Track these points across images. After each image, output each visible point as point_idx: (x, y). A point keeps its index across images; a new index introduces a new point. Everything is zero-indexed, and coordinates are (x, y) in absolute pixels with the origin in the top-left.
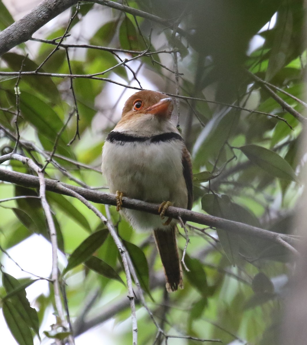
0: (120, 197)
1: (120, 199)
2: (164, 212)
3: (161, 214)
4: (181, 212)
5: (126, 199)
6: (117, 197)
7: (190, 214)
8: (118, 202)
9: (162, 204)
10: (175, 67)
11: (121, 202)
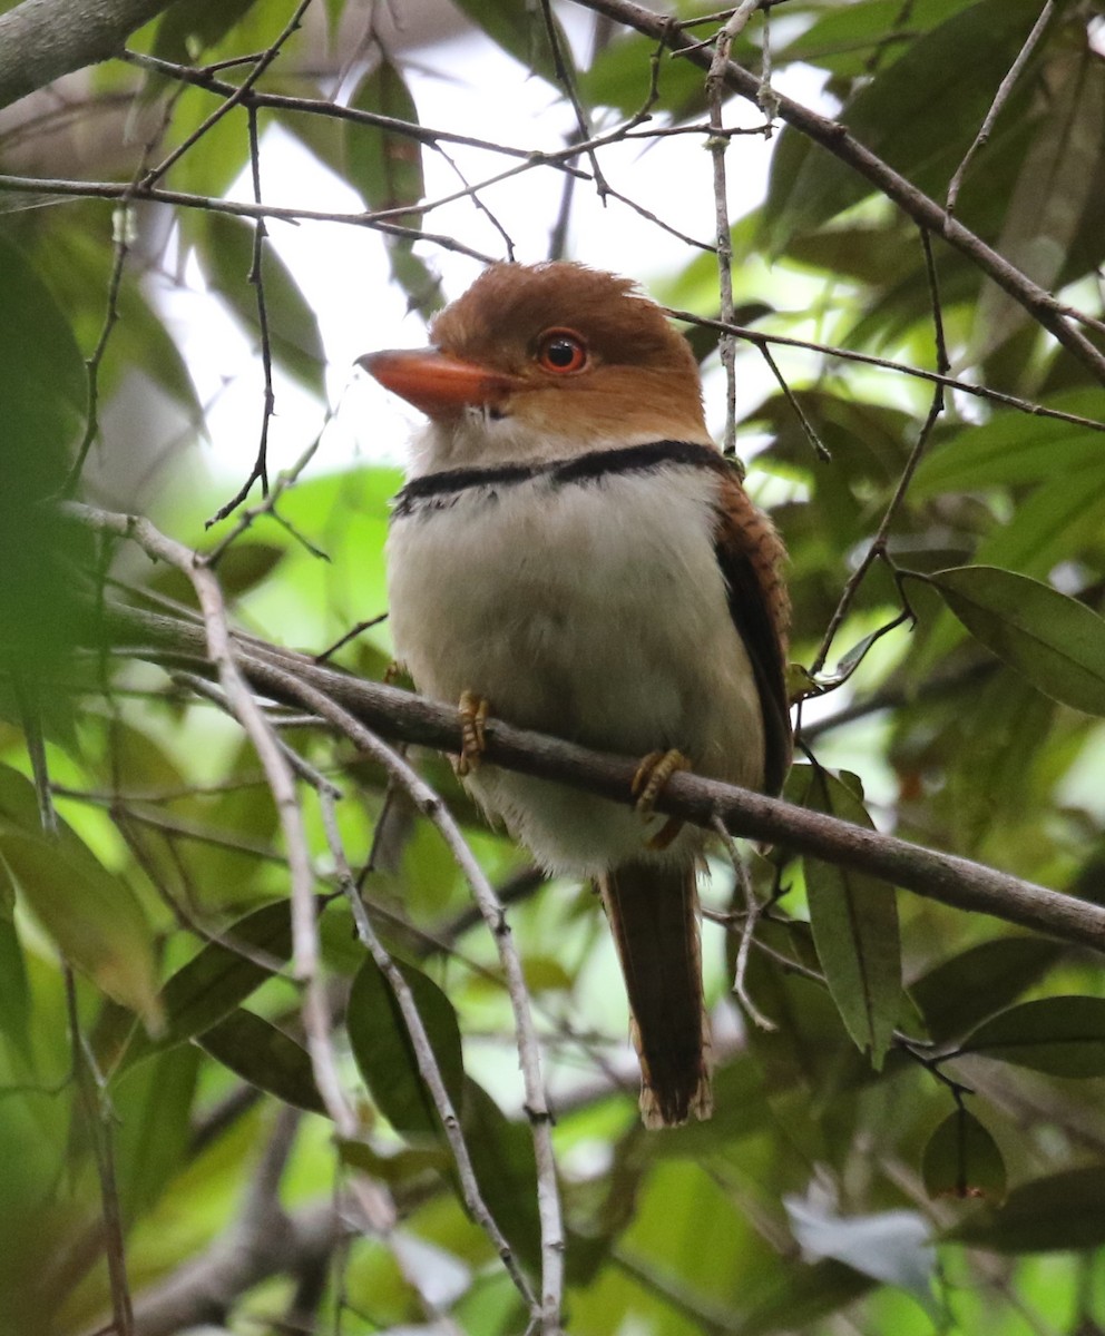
0: (477, 718)
1: (477, 723)
3: (641, 801)
4: (724, 801)
5: (502, 728)
6: (466, 715)
7: (760, 808)
8: (469, 736)
9: (647, 759)
10: (719, 211)
11: (481, 739)
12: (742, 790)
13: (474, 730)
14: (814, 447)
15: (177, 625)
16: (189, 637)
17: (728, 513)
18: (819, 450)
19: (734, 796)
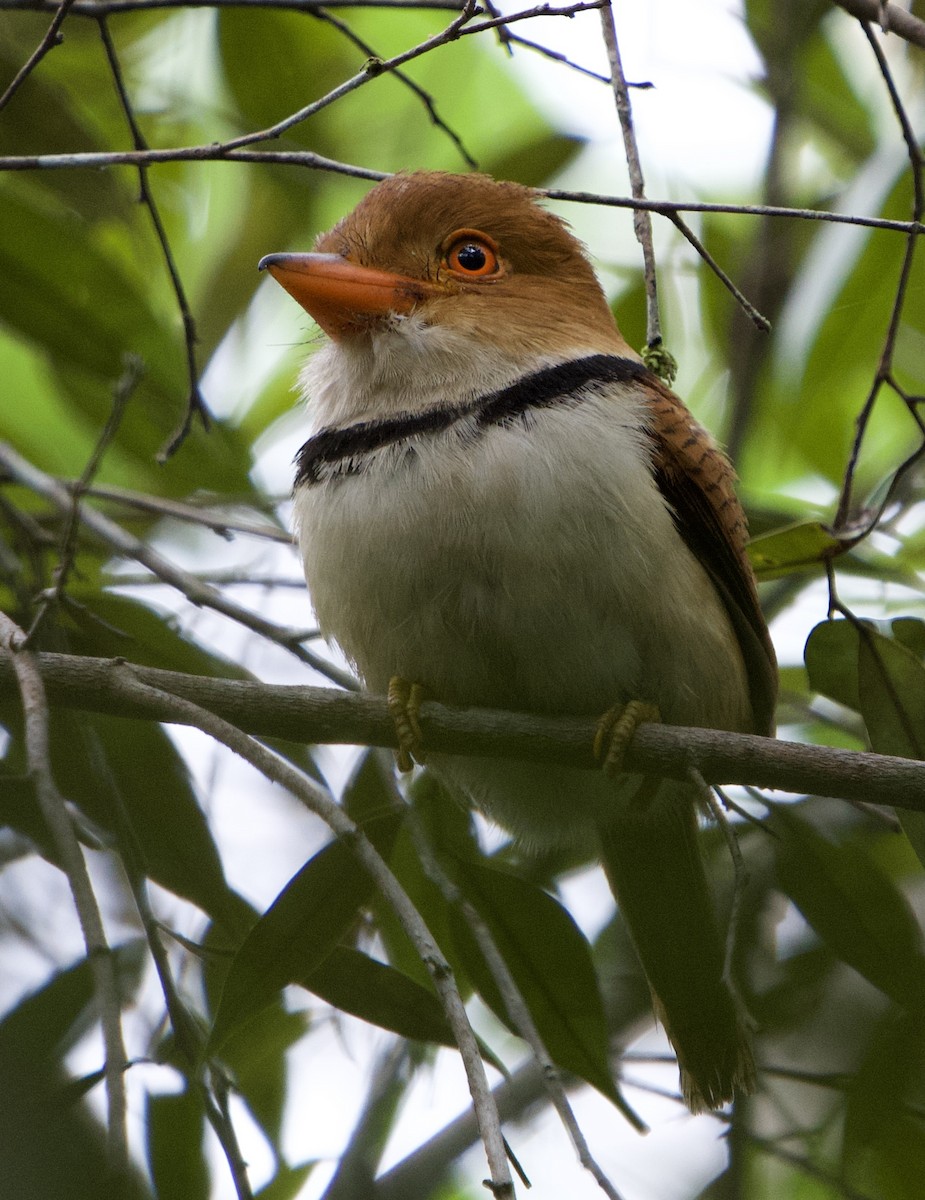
0: (409, 706)
1: (410, 713)
2: (617, 754)
3: (605, 766)
4: (698, 749)
5: (438, 710)
6: (396, 706)
7: (740, 749)
8: (402, 730)
9: (604, 718)
10: (613, 64)
11: (417, 729)
12: (717, 733)
13: (408, 721)
14: (751, 317)
15: (62, 661)
16: (75, 673)
17: (663, 435)
18: (757, 320)
19: (708, 741)
